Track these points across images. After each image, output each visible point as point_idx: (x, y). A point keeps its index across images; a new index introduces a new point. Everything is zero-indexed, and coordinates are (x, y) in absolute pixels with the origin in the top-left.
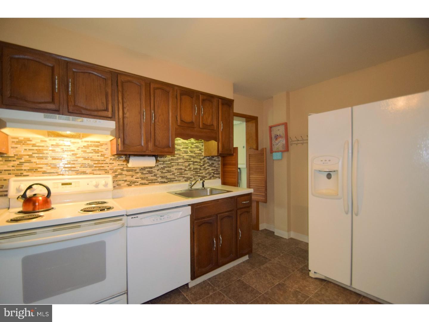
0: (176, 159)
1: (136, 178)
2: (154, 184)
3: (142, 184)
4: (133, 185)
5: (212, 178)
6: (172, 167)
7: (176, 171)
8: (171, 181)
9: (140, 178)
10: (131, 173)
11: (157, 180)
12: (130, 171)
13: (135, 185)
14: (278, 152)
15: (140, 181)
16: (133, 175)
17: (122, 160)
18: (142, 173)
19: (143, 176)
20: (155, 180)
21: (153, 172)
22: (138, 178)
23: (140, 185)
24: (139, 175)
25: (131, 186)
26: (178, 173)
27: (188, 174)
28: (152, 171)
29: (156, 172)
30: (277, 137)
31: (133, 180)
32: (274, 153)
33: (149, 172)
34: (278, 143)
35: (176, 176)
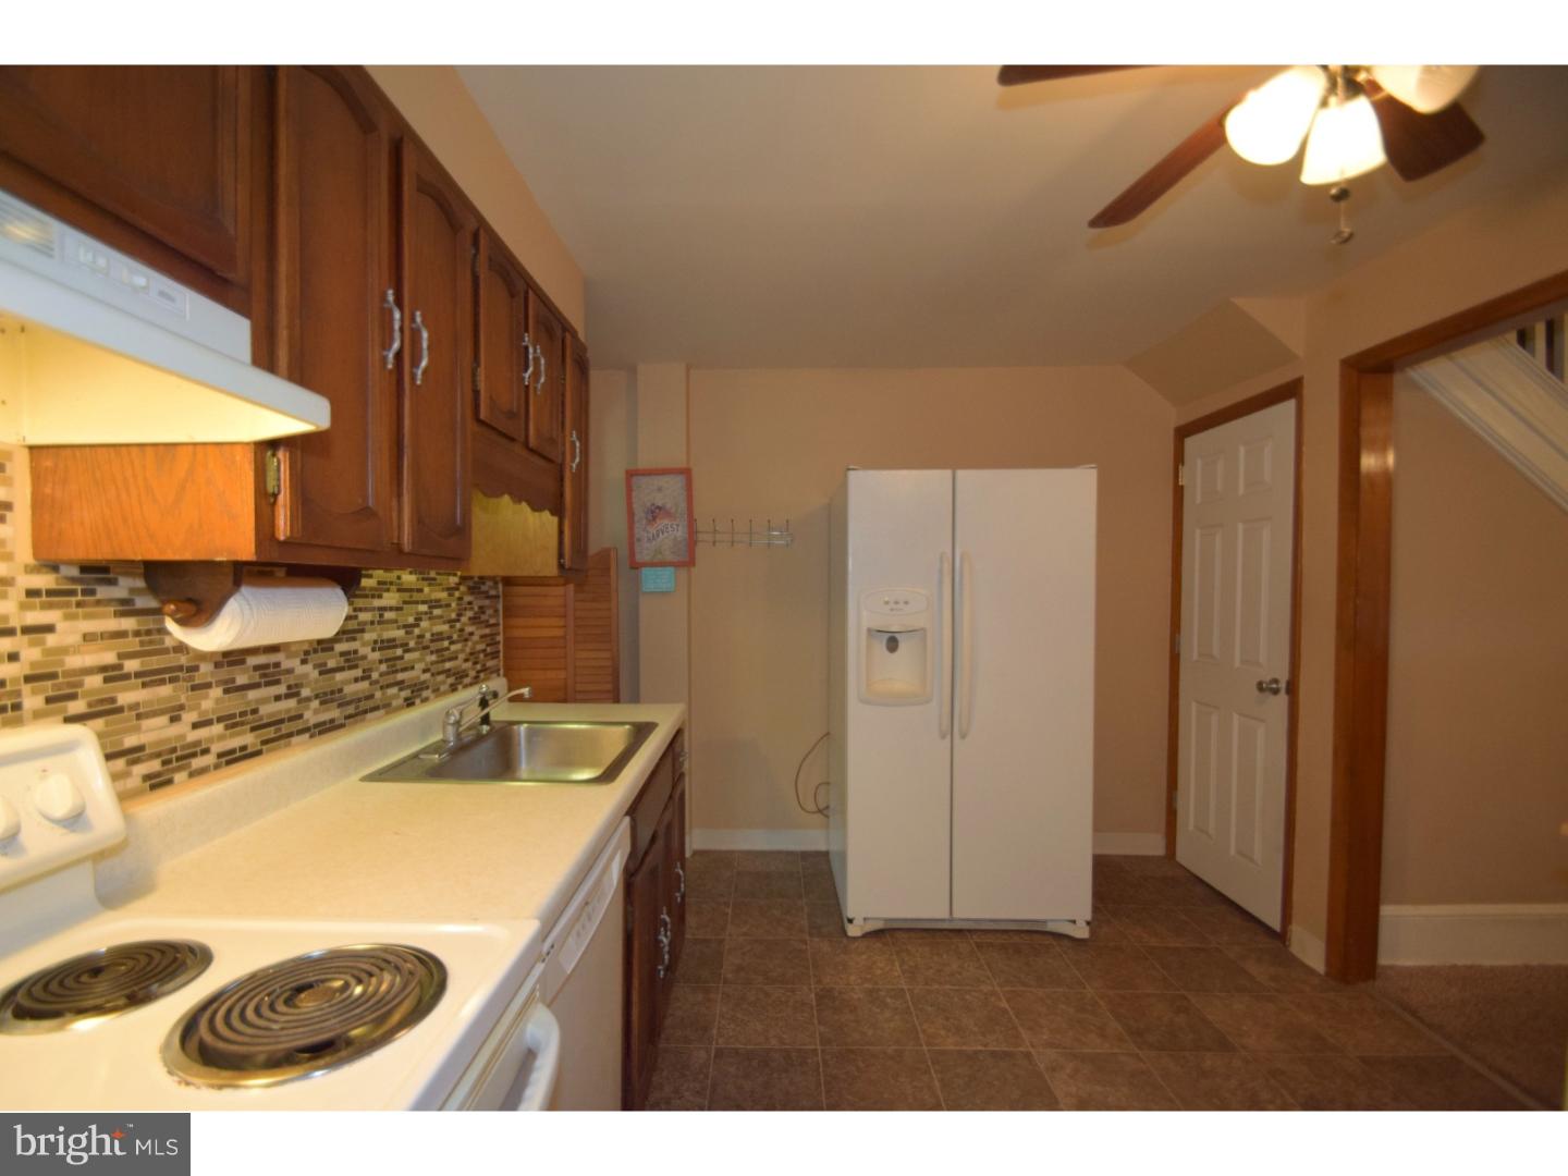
0: (376, 589)
1: (195, 726)
2: (289, 745)
3: (231, 758)
4: (180, 777)
5: (482, 675)
6: (358, 635)
7: (377, 655)
8: (360, 710)
9: (220, 720)
10: (165, 691)
11: (300, 716)
12: (162, 682)
13: (191, 775)
14: (663, 564)
15: (221, 738)
16: (181, 707)
17: (109, 602)
18: (226, 682)
19: (234, 704)
20: (291, 719)
21: (280, 673)
22: (208, 723)
23: (217, 767)
24: (212, 700)
25: (169, 782)
26: (383, 667)
27: (416, 666)
28: (277, 665)
29: (300, 669)
30: (655, 513)
31: (183, 737)
32: (647, 569)
33: (264, 675)
34: (658, 535)
35: (377, 682)
